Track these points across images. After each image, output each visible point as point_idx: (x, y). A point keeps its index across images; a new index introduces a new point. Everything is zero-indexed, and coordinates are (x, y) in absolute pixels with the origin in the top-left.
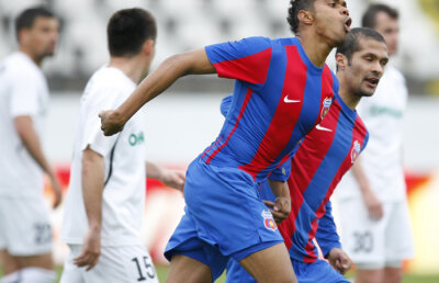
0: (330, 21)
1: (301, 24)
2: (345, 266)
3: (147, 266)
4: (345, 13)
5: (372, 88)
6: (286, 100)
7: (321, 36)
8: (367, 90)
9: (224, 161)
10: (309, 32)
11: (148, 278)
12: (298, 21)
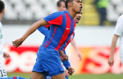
0: (77, 7)
1: (68, 6)
2: (73, 71)
3: (4, 73)
4: (81, 5)
5: (78, 21)
6: (67, 29)
7: (74, 10)
8: (77, 21)
9: (51, 47)
10: (70, 9)
11: (4, 76)
12: (68, 5)
